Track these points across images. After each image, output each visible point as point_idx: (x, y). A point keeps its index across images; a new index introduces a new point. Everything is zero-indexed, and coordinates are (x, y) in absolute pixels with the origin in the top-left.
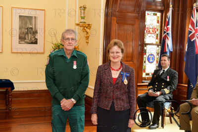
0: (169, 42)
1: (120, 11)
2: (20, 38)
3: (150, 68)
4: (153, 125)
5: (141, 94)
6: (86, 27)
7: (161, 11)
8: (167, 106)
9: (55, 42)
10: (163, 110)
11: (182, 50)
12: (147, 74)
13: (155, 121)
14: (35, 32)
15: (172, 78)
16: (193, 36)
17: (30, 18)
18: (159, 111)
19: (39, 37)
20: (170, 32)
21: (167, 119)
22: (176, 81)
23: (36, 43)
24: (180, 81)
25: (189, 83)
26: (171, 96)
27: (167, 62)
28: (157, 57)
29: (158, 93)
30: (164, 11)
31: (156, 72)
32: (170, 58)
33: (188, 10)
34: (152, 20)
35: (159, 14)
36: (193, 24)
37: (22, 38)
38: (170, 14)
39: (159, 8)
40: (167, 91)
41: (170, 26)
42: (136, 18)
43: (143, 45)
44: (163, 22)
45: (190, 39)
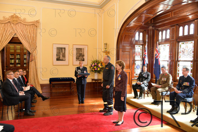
0: (146, 59)
1: (123, 46)
2: (77, 58)
3: (138, 71)
4: (140, 97)
5: (134, 83)
6: (107, 53)
7: (142, 45)
8: (146, 88)
9: (92, 60)
10: (144, 90)
11: (153, 62)
12: (136, 74)
13: (141, 96)
14: (84, 56)
15: (148, 75)
16: (157, 57)
17: (81, 49)
18: (142, 91)
19: (85, 57)
20: (147, 55)
21: (146, 95)
22: (150, 77)
23: (84, 60)
24: (152, 77)
25: (156, 78)
26: (148, 84)
27: (146, 69)
28: (141, 67)
29: (142, 83)
30: (143, 45)
31: (141, 73)
32: (147, 67)
33: (155, 45)
34: (138, 49)
35: (141, 46)
36: (157, 51)
37: (77, 59)
38: (146, 46)
39: (141, 43)
40: (145, 82)
41: (146, 52)
42: (130, 49)
43: (134, 61)
44: (143, 50)
45: (156, 58)
